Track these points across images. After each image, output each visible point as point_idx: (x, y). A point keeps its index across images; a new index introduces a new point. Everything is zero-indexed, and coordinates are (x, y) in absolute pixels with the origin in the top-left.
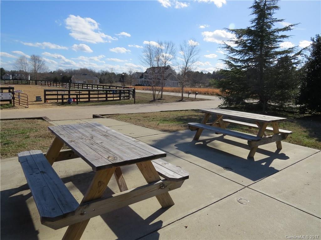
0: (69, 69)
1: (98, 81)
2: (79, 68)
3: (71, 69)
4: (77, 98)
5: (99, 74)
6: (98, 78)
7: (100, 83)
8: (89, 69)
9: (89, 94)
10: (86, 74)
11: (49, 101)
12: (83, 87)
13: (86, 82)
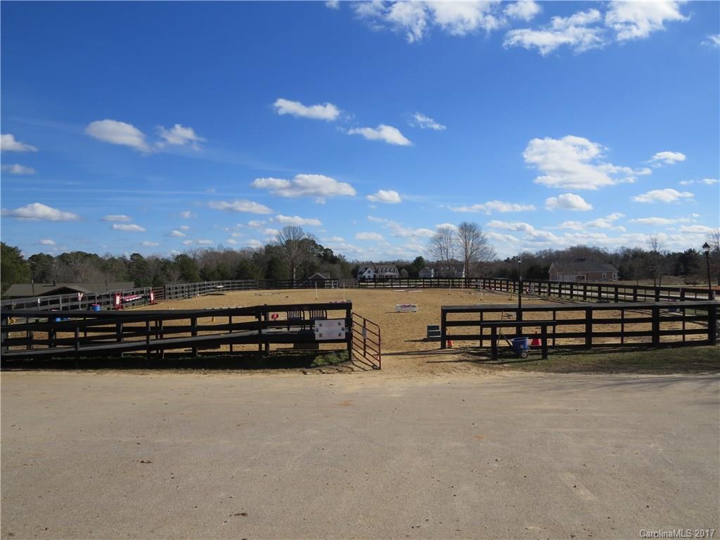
0: (545, 251)
1: (616, 273)
2: (569, 247)
3: (550, 250)
4: (544, 336)
5: (616, 256)
6: (615, 266)
7: (620, 280)
8: (590, 246)
9: (589, 321)
10: (583, 258)
11: (456, 344)
12: (572, 292)
13: (583, 278)
